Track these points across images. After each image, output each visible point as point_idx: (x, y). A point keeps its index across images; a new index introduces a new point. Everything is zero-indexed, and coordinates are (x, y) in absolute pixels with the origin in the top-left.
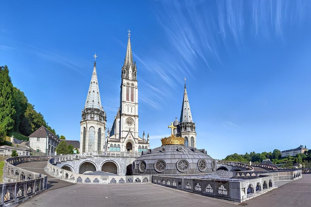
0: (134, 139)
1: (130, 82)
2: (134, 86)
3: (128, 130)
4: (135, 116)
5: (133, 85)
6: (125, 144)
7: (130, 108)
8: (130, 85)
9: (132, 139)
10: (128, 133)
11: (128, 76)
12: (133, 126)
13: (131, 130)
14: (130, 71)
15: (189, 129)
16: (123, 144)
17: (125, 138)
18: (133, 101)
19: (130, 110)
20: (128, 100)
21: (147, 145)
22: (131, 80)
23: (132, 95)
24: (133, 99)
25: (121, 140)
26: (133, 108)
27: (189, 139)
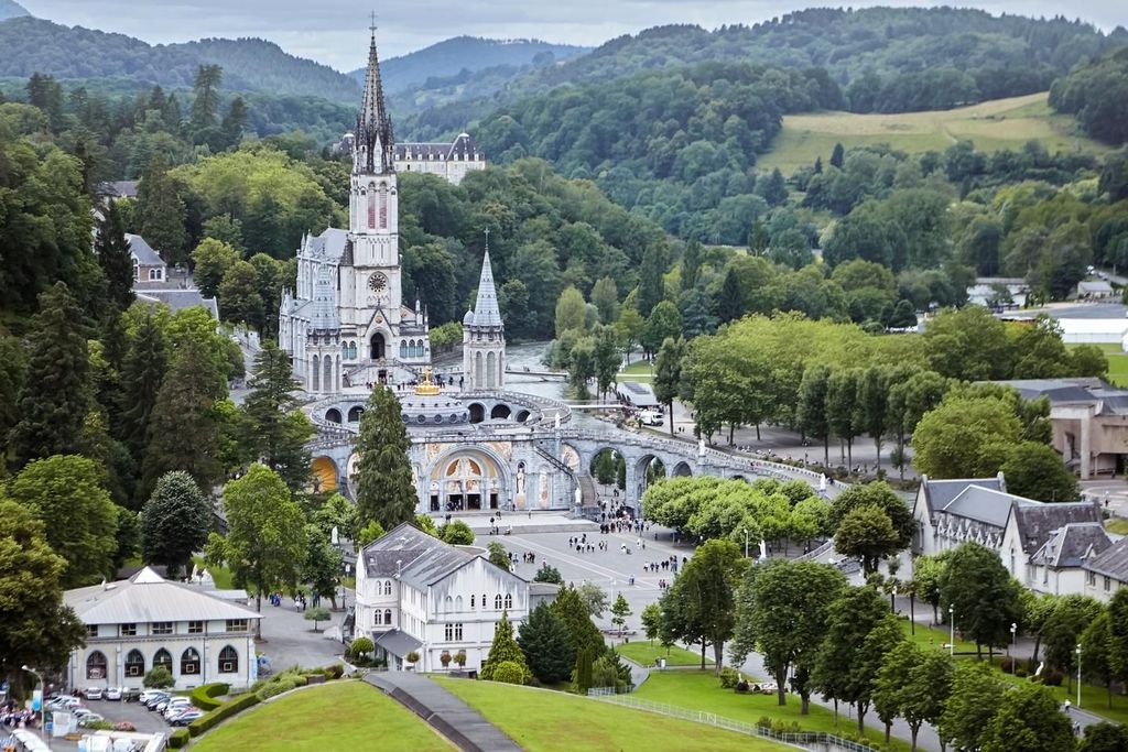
0: (390, 325)
1: (378, 180)
2: (388, 188)
3: (375, 303)
4: (390, 268)
5: (384, 183)
6: (367, 341)
7: (378, 246)
8: (377, 187)
9: (384, 326)
10: (373, 311)
11: (372, 164)
12: (384, 293)
13: (382, 302)
14: (378, 147)
15: (485, 339)
16: (363, 341)
17: (368, 326)
18: (384, 226)
19: (378, 253)
20: (374, 227)
21: (422, 338)
22: (378, 175)
23: (384, 211)
24: (385, 221)
25: (358, 331)
26: (386, 246)
27: (484, 357)
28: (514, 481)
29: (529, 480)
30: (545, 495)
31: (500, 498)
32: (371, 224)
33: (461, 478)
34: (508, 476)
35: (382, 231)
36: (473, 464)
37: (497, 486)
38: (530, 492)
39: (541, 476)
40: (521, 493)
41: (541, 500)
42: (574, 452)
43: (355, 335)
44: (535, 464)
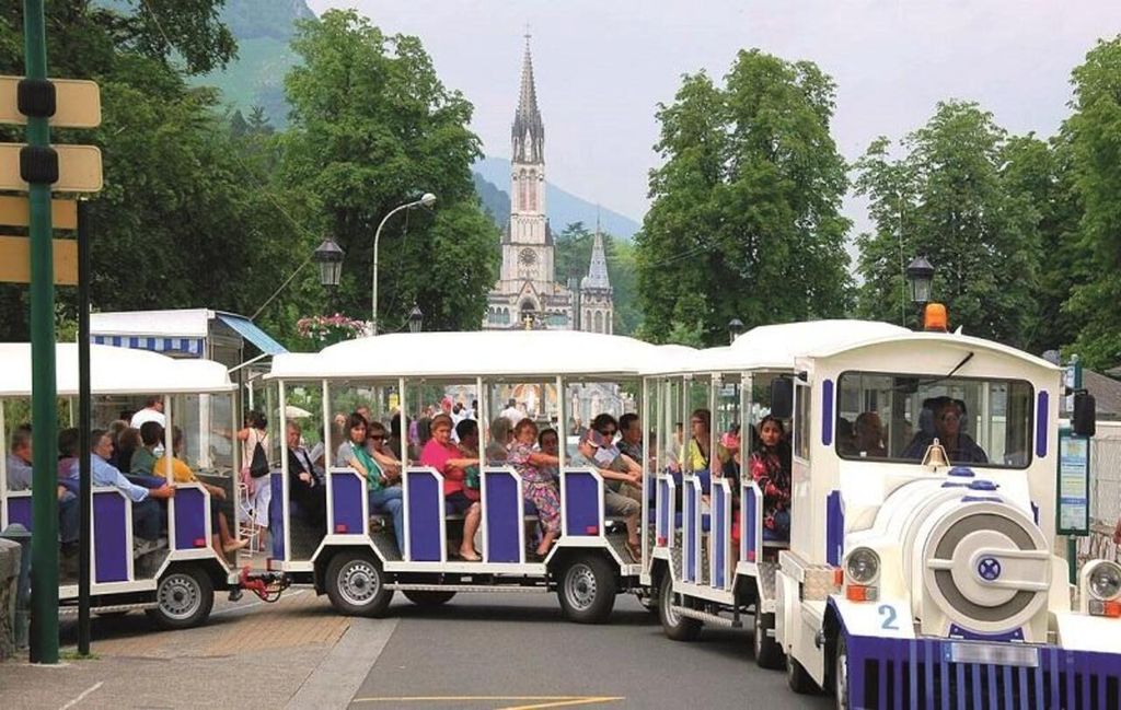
0: (538, 295)
1: (528, 168)
3: (524, 276)
4: (538, 245)
5: (533, 171)
6: (517, 308)
7: (528, 226)
8: (528, 174)
9: (532, 296)
10: (522, 283)
11: (523, 153)
12: (532, 267)
13: (532, 275)
14: (528, 139)
15: (593, 299)
16: (515, 308)
17: (518, 295)
18: (534, 209)
19: (528, 233)
20: (525, 210)
21: (566, 308)
22: (529, 163)
23: (533, 196)
24: (534, 204)
25: (510, 299)
26: (535, 227)
27: (593, 315)
32: (523, 207)
35: (532, 213)
43: (507, 302)
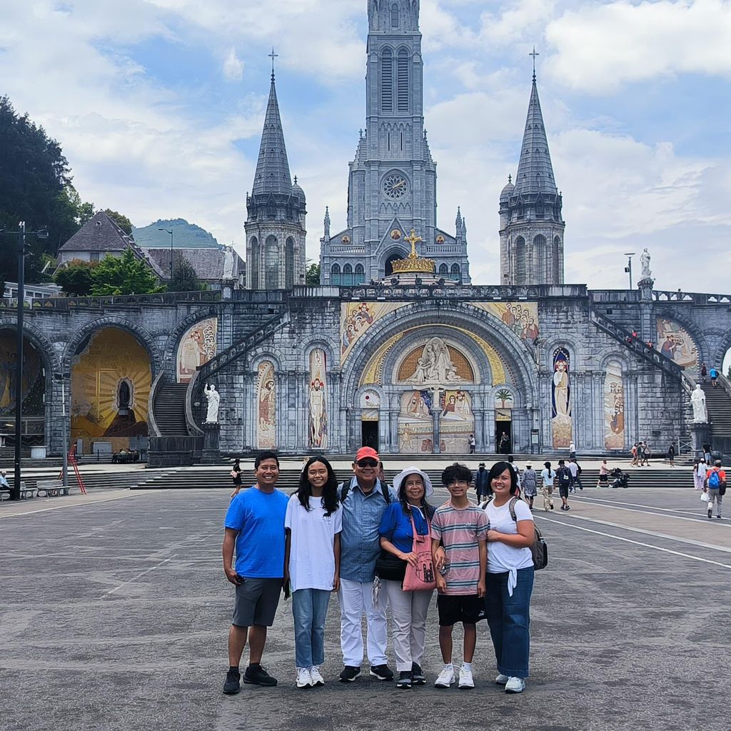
3: (390, 212)
9: (401, 243)
13: (402, 211)
16: (373, 263)
17: (379, 244)
21: (458, 261)
27: (529, 243)
28: (546, 389)
29: (578, 387)
30: (617, 423)
31: (518, 429)
33: (429, 383)
34: (531, 379)
36: (456, 354)
37: (509, 403)
38: (581, 414)
39: (608, 381)
40: (562, 416)
41: (610, 435)
42: (685, 336)
43: (361, 255)
44: (594, 352)
